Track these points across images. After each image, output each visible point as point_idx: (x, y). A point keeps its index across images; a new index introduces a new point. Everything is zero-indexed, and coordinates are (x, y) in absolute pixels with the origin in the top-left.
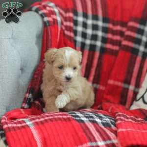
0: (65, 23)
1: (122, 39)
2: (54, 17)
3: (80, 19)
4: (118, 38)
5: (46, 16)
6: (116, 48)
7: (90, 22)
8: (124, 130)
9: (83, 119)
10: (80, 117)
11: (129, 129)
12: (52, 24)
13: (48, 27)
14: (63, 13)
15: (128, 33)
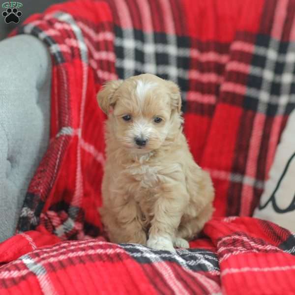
0: (97, 55)
1: (222, 79)
2: (73, 42)
3: (129, 44)
4: (211, 78)
5: (54, 42)
6: (209, 99)
7: (150, 49)
8: (234, 271)
9: (148, 255)
10: (142, 253)
11: (245, 269)
12: (69, 58)
13: (61, 65)
14: (91, 33)
15: (233, 66)
